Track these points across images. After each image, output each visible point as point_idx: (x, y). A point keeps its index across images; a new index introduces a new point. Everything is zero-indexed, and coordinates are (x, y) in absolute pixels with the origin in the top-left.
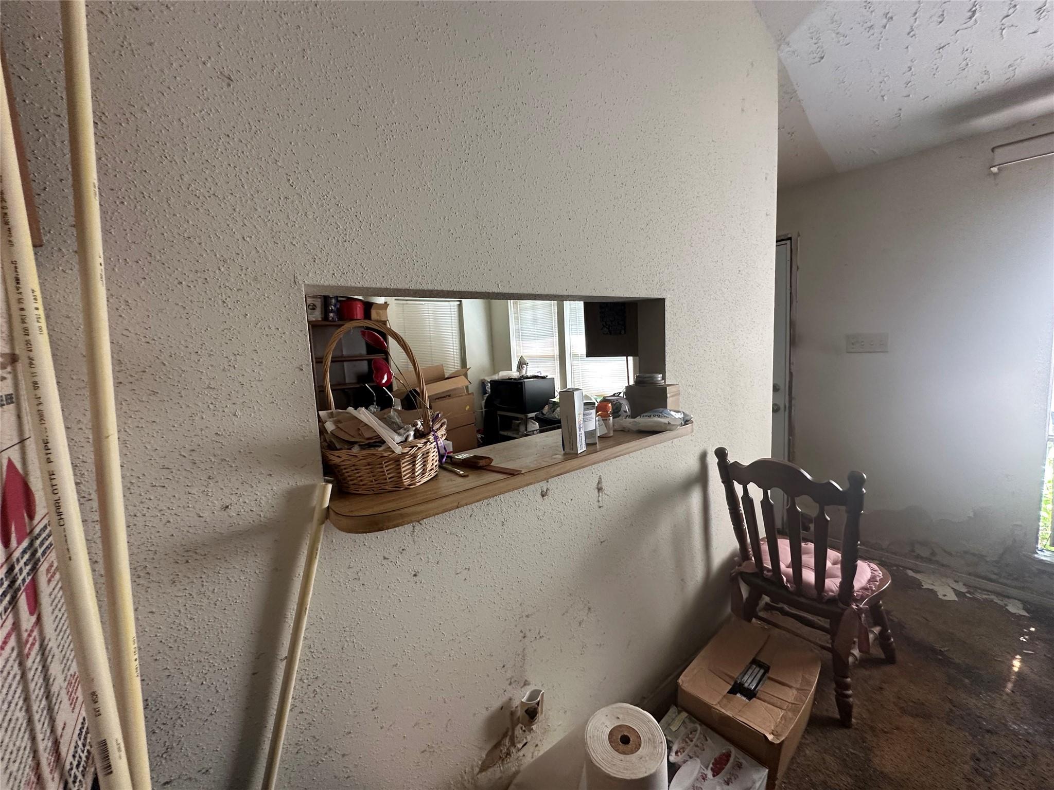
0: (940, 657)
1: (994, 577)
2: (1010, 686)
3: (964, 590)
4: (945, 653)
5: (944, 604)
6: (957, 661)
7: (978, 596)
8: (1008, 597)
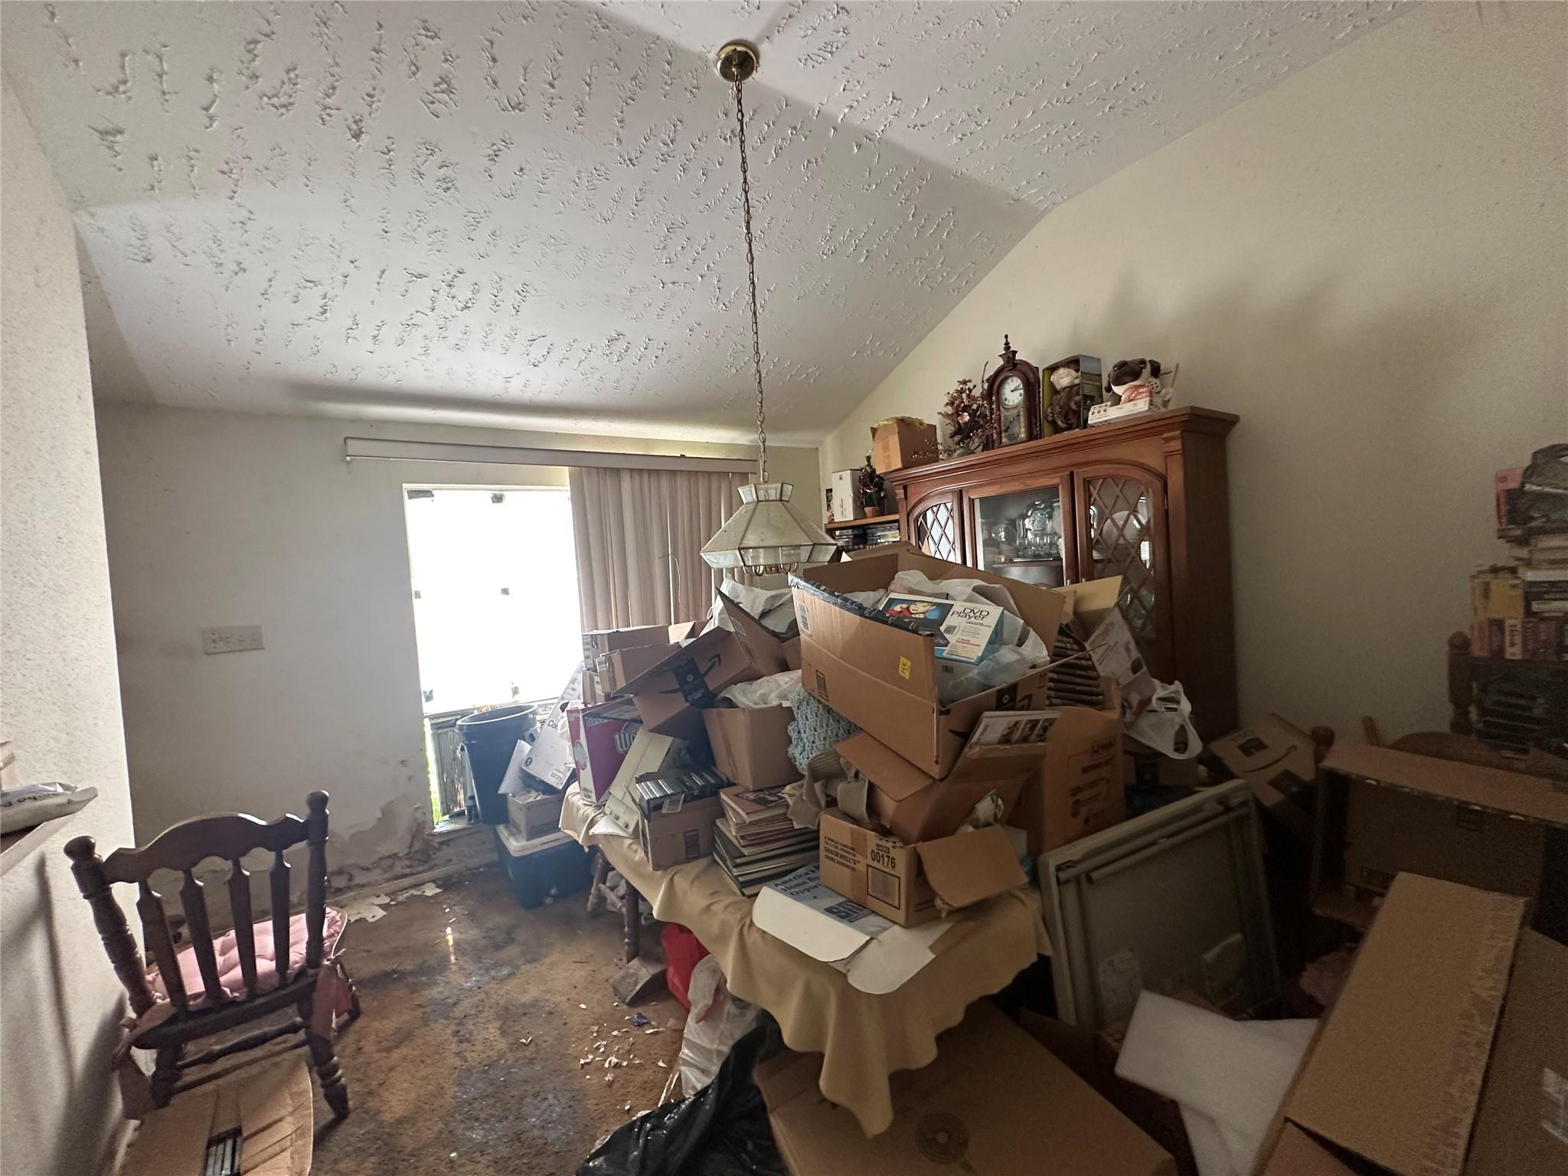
0: (395, 976)
1: (408, 871)
2: (453, 958)
3: (387, 900)
4: (399, 969)
5: (377, 925)
6: (410, 968)
7: (401, 898)
8: (423, 884)
